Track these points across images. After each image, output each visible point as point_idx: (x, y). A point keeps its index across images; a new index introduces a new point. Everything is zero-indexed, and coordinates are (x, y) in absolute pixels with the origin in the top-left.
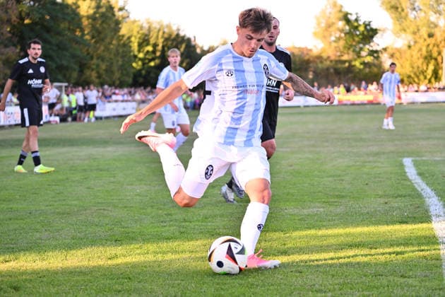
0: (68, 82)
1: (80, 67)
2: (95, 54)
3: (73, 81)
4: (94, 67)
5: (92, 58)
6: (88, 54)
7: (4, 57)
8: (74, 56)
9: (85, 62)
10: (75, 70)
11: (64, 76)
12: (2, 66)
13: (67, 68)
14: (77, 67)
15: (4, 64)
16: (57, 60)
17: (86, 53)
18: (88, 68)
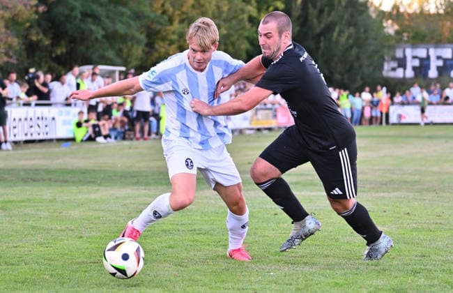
0: (125, 64)
1: (149, 36)
2: (178, 12)
3: (135, 63)
4: (175, 37)
5: (171, 21)
6: (164, 12)
7: (7, 15)
8: (138, 16)
9: (159, 27)
10: (139, 42)
11: (119, 53)
12: (3, 30)
13: (124, 39)
14: (143, 37)
15: (7, 27)
16: (107, 22)
17: (160, 12)
18: (164, 39)
